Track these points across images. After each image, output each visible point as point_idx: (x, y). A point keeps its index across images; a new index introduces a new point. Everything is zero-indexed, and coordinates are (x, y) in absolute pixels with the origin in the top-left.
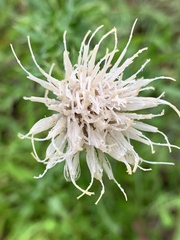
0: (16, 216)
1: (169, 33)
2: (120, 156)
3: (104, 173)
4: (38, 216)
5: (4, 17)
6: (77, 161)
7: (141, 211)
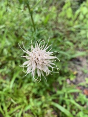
0: (24, 82)
1: (62, 38)
2: (45, 71)
3: (41, 75)
4: (29, 82)
5: (22, 33)
6: (35, 72)
7: (55, 81)
